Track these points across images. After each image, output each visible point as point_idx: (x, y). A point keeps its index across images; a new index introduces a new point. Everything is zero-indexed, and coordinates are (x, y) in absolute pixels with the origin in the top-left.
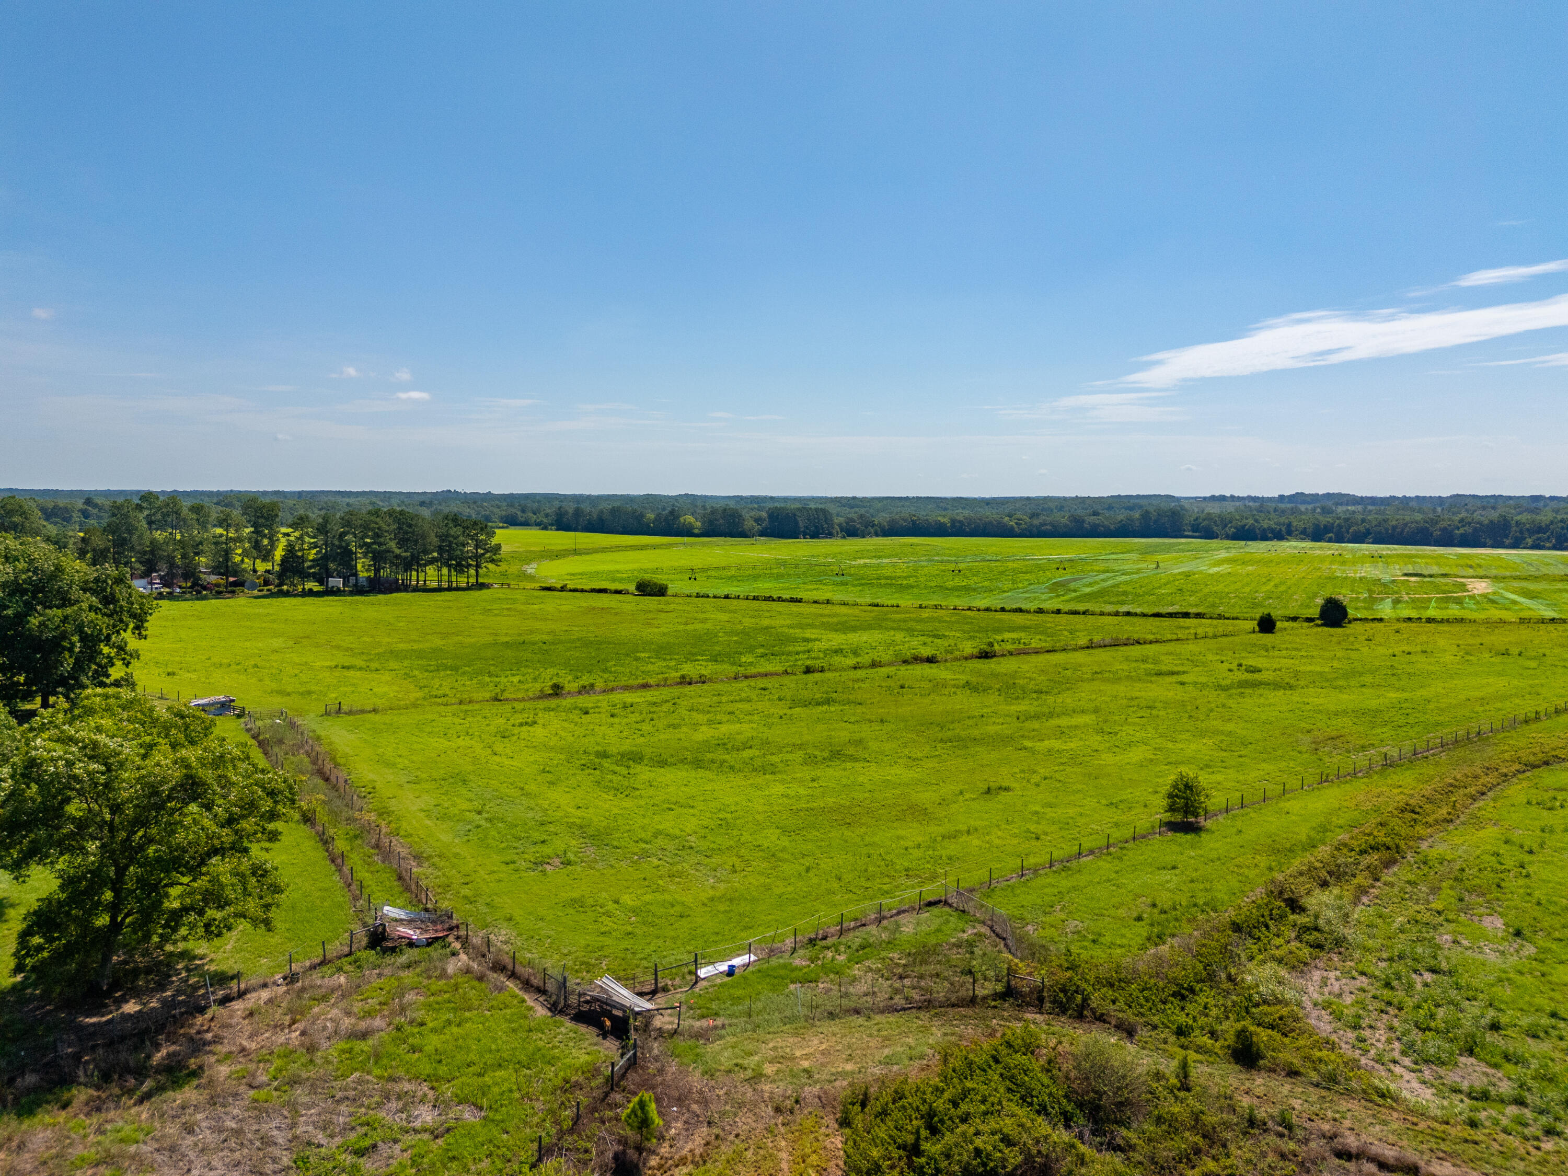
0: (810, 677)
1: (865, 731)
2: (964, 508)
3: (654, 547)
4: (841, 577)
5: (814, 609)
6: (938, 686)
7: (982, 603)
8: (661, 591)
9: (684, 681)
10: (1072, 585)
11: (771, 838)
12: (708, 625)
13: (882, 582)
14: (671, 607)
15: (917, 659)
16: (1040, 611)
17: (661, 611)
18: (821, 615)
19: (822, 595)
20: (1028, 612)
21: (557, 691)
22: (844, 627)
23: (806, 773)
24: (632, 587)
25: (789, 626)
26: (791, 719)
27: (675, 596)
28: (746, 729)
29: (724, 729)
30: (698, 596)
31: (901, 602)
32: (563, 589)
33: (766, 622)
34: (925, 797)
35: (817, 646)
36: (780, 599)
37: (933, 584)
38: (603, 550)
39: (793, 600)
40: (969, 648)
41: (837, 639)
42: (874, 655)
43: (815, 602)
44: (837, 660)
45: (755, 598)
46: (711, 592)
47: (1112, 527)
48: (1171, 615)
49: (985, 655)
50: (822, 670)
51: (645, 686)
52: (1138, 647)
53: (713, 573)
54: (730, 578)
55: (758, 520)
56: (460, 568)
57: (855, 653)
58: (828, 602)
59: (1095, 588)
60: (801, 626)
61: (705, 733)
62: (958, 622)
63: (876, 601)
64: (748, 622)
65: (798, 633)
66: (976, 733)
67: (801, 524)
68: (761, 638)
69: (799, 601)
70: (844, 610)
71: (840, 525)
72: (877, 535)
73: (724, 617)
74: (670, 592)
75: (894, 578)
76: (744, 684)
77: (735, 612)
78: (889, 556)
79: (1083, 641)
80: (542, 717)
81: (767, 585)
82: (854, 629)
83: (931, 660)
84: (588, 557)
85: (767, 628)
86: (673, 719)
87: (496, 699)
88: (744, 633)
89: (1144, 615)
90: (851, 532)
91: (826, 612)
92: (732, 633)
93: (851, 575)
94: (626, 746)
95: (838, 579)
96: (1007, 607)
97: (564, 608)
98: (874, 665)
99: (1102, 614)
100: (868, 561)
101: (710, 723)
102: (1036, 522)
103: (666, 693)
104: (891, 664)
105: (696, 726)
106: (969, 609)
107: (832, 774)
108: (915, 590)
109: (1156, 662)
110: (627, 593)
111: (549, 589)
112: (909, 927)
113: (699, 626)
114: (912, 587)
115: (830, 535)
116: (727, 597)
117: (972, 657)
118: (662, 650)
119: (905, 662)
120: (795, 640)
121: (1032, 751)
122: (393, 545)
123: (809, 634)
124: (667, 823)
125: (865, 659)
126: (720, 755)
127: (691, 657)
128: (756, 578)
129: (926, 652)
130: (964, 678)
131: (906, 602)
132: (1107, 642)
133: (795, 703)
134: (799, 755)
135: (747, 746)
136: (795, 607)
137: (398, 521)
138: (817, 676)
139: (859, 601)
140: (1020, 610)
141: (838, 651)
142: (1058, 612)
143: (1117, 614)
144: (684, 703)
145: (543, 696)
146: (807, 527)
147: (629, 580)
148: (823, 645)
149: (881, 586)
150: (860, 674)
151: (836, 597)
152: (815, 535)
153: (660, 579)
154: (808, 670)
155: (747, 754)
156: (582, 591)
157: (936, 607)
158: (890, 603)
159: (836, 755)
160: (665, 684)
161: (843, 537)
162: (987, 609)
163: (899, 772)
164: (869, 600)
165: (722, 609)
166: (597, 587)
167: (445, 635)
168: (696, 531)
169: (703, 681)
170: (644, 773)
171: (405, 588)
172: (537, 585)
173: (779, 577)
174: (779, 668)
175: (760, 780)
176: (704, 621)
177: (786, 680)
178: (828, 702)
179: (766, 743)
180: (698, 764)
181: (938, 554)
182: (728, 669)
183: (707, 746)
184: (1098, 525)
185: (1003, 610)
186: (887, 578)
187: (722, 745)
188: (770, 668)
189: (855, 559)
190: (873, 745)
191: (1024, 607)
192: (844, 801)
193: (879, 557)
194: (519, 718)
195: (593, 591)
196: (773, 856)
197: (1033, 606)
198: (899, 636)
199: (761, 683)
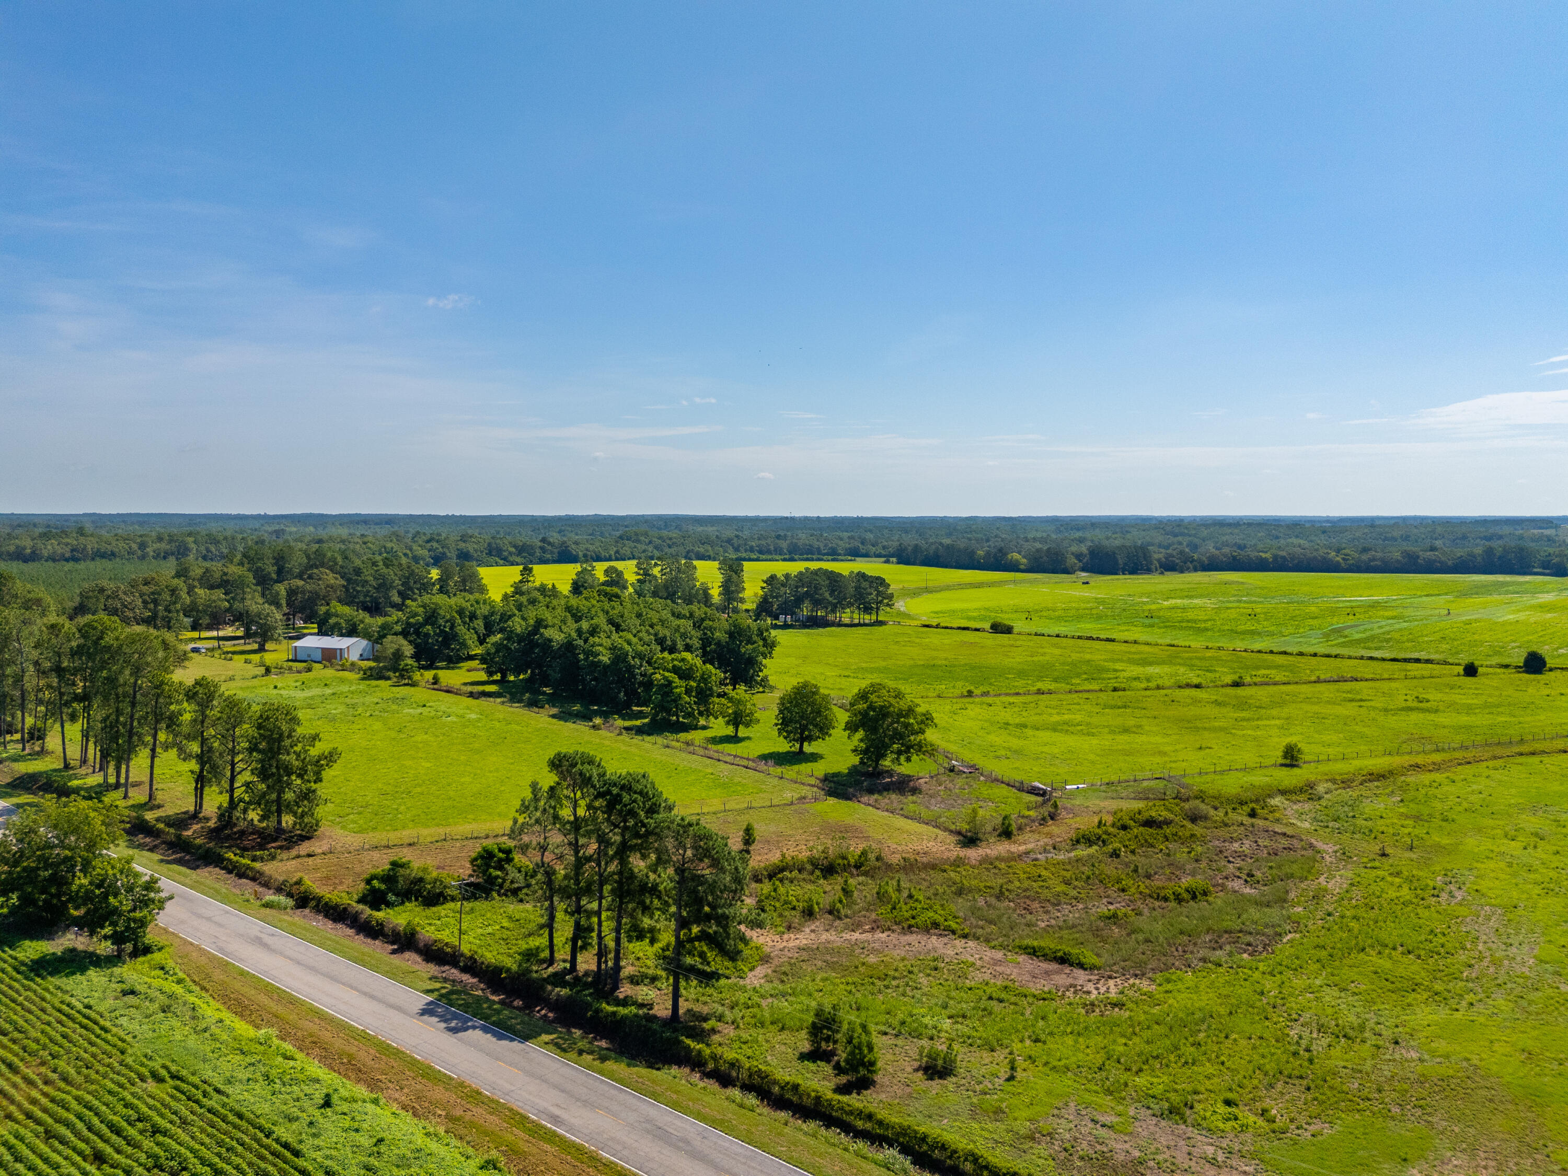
0: (1116, 693)
1: (1144, 722)
2: (1297, 537)
3: (990, 585)
4: (1151, 619)
5: (1124, 647)
6: (1196, 701)
7: (1257, 646)
8: (1008, 630)
9: (1040, 692)
10: (1346, 632)
11: (1092, 757)
12: (1047, 658)
13: (1184, 624)
14: (1019, 643)
15: (1188, 686)
16: (1301, 654)
17: (1012, 646)
18: (1129, 653)
19: (1130, 636)
20: (1291, 654)
21: (970, 694)
22: (1145, 662)
23: (1110, 737)
24: (987, 626)
25: (1105, 660)
26: (1103, 714)
27: (1019, 634)
28: (1078, 717)
29: (1066, 717)
30: (1036, 634)
31: (1193, 644)
32: (937, 626)
33: (1088, 657)
34: (1167, 749)
35: (1122, 674)
36: (1098, 639)
37: (1226, 627)
38: (948, 588)
39: (1108, 640)
40: (1228, 679)
41: (1137, 671)
42: (1160, 682)
43: (1126, 642)
44: (1135, 684)
45: (1079, 637)
46: (1046, 631)
47: (1450, 563)
48: (1405, 660)
49: (1236, 684)
50: (1124, 690)
51: (1018, 694)
52: (1354, 683)
53: (1045, 614)
54: (1059, 619)
55: (1079, 556)
56: (867, 610)
57: (1148, 680)
58: (1135, 642)
59: (1368, 634)
60: (1114, 661)
61: (1056, 718)
62: (1231, 661)
63: (1173, 642)
64: (1075, 656)
65: (1111, 665)
66: (1207, 725)
67: (1120, 562)
68: (1084, 668)
69: (1113, 640)
70: (1146, 649)
71: (1159, 560)
72: (1196, 570)
73: (1057, 652)
74: (1015, 630)
75: (1195, 621)
76: (1075, 695)
77: (1065, 648)
78: (1201, 596)
79: (1313, 678)
80: (970, 706)
81: (1089, 626)
82: (1151, 664)
83: (1198, 686)
84: (938, 595)
85: (1089, 661)
86: (1038, 711)
87: (939, 697)
88: (1073, 664)
89: (1383, 660)
90: (1169, 567)
91: (1133, 650)
92: (1063, 664)
93: (1159, 617)
94: (1017, 721)
95: (1147, 621)
96: (1275, 650)
97: (946, 641)
98: (1158, 688)
99: (1350, 658)
100: (1179, 602)
101: (1058, 714)
102: (1365, 557)
103: (1029, 698)
104: (1169, 688)
105: (1051, 715)
106: (1245, 651)
107: (1125, 738)
108: (1209, 633)
109: (1358, 693)
110: (984, 630)
111: (927, 626)
112: (1145, 784)
113: (1041, 658)
114: (1207, 629)
115: (1148, 571)
116: (1058, 636)
117: (1227, 685)
118: (1022, 674)
119: (1180, 687)
120: (1108, 670)
121: (1234, 735)
122: (827, 595)
123: (1118, 666)
124: (1046, 749)
125: (1152, 685)
126: (1066, 727)
127: (1040, 678)
128: (1079, 618)
129: (1196, 681)
130: (1214, 697)
131: (1197, 643)
132: (1336, 678)
133: (1106, 707)
134: (1106, 730)
135: (1078, 725)
136: (1110, 646)
137: (829, 578)
138: (1120, 693)
139: (1160, 641)
140: (1285, 653)
141: (1137, 679)
142: (1315, 655)
143: (1362, 658)
144: (1041, 704)
145: (963, 696)
146: (1125, 564)
147: (983, 619)
148: (1125, 674)
149: (1181, 628)
150: (1148, 693)
151: (1142, 637)
152: (1133, 572)
153: (1005, 619)
154: (1115, 690)
155: (1079, 728)
156: (951, 628)
157: (1219, 648)
158: (1183, 644)
159: (1126, 730)
160: (1028, 693)
161: (1162, 573)
162: (1259, 652)
163: (1158, 739)
164: (1168, 641)
165: (1055, 646)
166: (962, 626)
167: (884, 659)
168: (1022, 567)
169: (1050, 692)
170: (1029, 732)
171: (832, 624)
172: (918, 623)
173: (1099, 618)
174: (1097, 687)
175: (1087, 738)
176: (1044, 654)
177: (1101, 695)
178: (1125, 707)
179: (1088, 724)
180: (1055, 730)
181: (1248, 595)
182: (1063, 686)
183: (1058, 723)
184: (1435, 561)
185: (1271, 652)
186: (1188, 621)
187: (1066, 723)
188: (1091, 687)
189: (1168, 599)
190: (1147, 728)
191: (1289, 650)
192: (1127, 747)
193: (1191, 597)
194: (959, 706)
195: (959, 628)
196: (1093, 762)
197: (1295, 650)
198: (1182, 670)
199: (1086, 695)
